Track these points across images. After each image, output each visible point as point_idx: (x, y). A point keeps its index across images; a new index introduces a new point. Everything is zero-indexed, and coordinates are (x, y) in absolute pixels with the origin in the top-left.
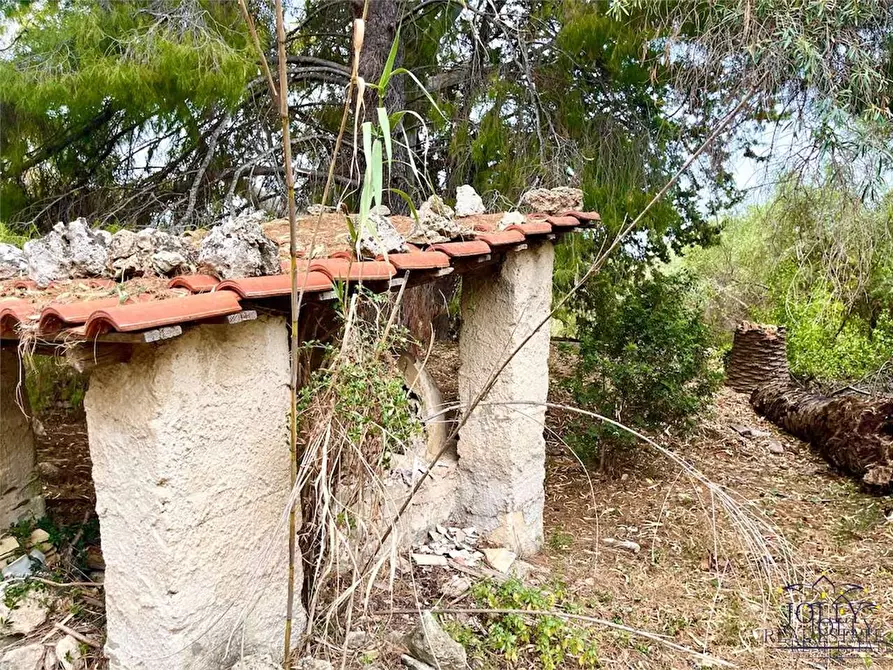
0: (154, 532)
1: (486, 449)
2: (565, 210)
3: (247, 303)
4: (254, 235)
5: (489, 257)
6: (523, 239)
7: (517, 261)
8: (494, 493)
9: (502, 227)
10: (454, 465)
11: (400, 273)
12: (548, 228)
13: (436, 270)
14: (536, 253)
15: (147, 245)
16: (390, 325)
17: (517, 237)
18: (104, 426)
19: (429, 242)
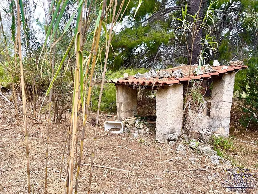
0: (165, 112)
1: (216, 114)
2: (239, 65)
3: (180, 82)
4: (181, 72)
5: (219, 75)
6: (227, 72)
7: (226, 76)
8: (218, 123)
9: (223, 69)
10: (209, 117)
11: (202, 78)
12: (233, 69)
13: (208, 78)
14: (230, 74)
15: (164, 73)
16: (200, 86)
17: (225, 71)
18: (159, 98)
19: (207, 73)
